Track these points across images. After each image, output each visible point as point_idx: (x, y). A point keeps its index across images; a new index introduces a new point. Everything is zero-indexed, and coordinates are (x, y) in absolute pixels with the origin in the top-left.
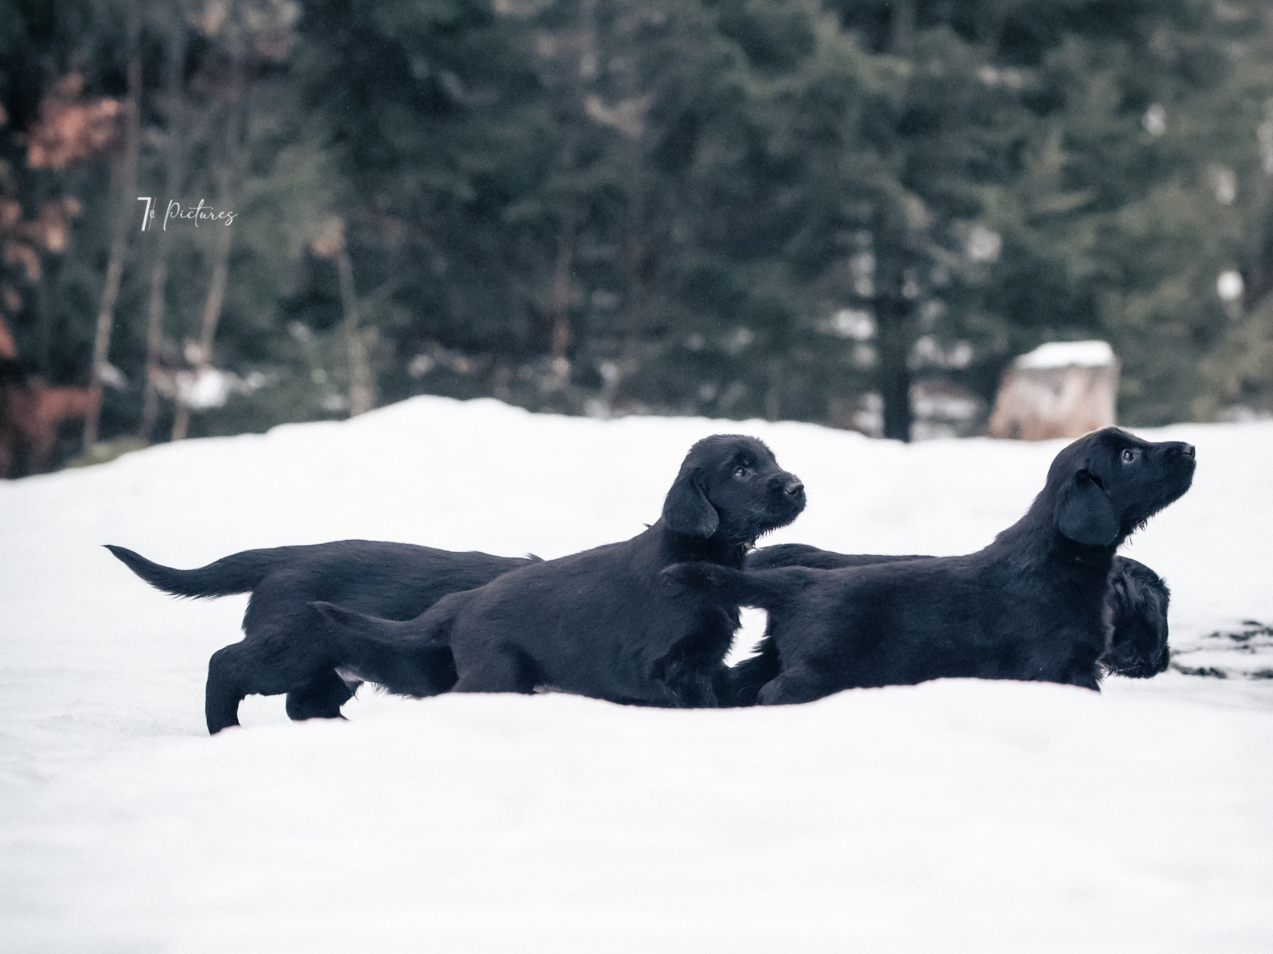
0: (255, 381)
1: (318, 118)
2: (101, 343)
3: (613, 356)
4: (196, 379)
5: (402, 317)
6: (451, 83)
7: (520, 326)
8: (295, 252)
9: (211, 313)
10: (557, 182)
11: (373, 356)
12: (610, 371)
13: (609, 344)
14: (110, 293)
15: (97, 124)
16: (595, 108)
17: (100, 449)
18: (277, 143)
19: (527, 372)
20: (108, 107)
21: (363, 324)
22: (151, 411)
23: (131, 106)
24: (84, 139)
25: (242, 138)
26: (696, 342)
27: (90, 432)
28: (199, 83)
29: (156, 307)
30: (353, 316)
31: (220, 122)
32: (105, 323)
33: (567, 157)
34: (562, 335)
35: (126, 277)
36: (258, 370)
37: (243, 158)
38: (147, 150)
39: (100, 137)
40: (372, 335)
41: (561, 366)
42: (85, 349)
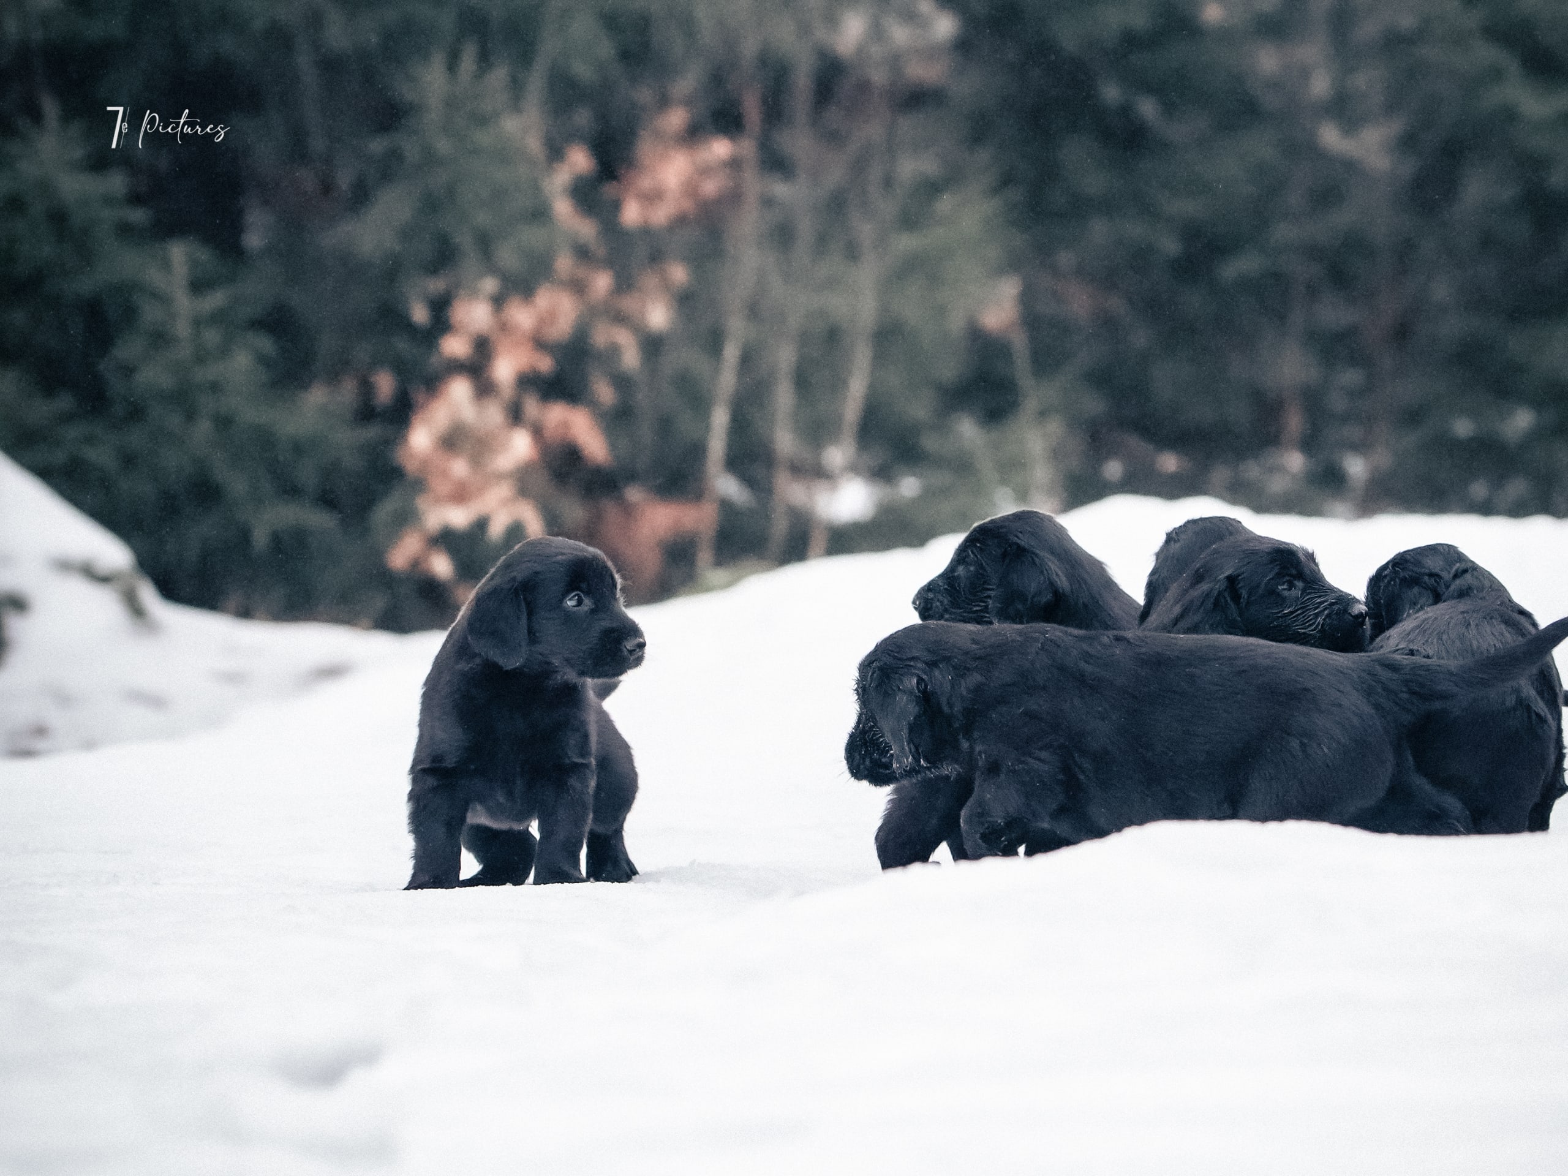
0: (909, 486)
1: (984, 155)
2: (717, 445)
3: (1360, 447)
4: (834, 488)
5: (1094, 405)
6: (1148, 108)
7: (1239, 413)
8: (956, 323)
9: (852, 406)
10: (1283, 232)
11: (1056, 454)
12: (1356, 467)
13: (1353, 432)
14: (727, 380)
15: (705, 171)
16: (1330, 137)
17: (717, 575)
18: (931, 189)
19: (1252, 470)
20: (720, 148)
21: (1043, 414)
22: (780, 527)
23: (747, 147)
24: (691, 189)
25: (888, 182)
26: (1463, 428)
27: (704, 556)
28: (834, 116)
29: (784, 397)
30: (1031, 404)
31: (859, 166)
32: (720, 418)
33: (1295, 199)
34: (1294, 422)
35: (747, 360)
36: (914, 475)
37: (888, 207)
38: (768, 202)
39: (710, 187)
40: (1055, 427)
41: (1295, 461)
42: (697, 451)
